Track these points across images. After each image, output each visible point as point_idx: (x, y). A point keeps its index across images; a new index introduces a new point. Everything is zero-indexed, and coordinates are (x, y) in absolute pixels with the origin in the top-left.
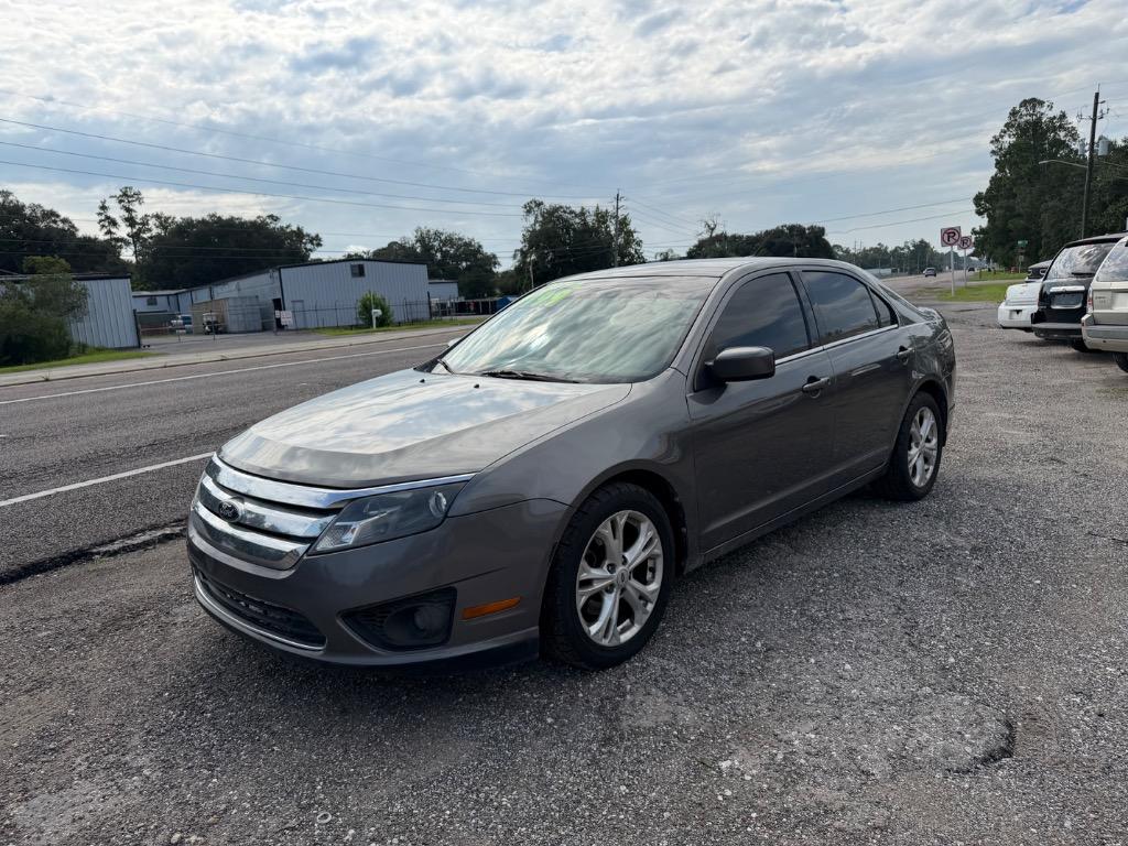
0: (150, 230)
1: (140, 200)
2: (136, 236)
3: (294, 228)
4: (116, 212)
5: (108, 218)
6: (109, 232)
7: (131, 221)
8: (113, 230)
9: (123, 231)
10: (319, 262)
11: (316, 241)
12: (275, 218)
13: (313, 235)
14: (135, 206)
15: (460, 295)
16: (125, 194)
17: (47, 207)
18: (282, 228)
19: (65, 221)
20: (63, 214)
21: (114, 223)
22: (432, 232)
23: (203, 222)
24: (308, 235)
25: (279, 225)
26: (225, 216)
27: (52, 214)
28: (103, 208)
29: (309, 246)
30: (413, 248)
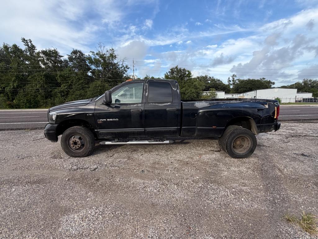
0: (236, 82)
1: (236, 77)
2: (234, 84)
3: (268, 81)
4: (231, 79)
5: (229, 80)
6: (229, 83)
7: (233, 81)
8: (230, 82)
9: (231, 83)
10: (274, 88)
11: (274, 83)
12: (264, 79)
13: (273, 82)
14: (235, 78)
15: (312, 96)
16: (233, 76)
17: (218, 79)
18: (265, 81)
19: (221, 81)
20: (221, 80)
21: (230, 81)
22: (309, 80)
23: (246, 80)
24: (272, 82)
25: (265, 80)
26: (251, 79)
27: (219, 80)
28: (229, 78)
29: (271, 85)
30: (301, 84)
